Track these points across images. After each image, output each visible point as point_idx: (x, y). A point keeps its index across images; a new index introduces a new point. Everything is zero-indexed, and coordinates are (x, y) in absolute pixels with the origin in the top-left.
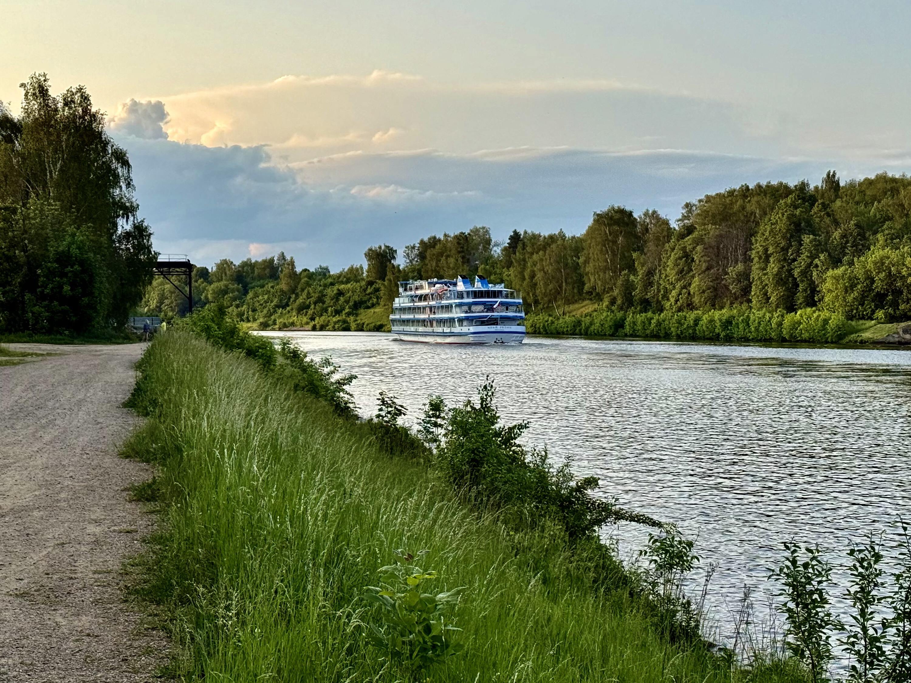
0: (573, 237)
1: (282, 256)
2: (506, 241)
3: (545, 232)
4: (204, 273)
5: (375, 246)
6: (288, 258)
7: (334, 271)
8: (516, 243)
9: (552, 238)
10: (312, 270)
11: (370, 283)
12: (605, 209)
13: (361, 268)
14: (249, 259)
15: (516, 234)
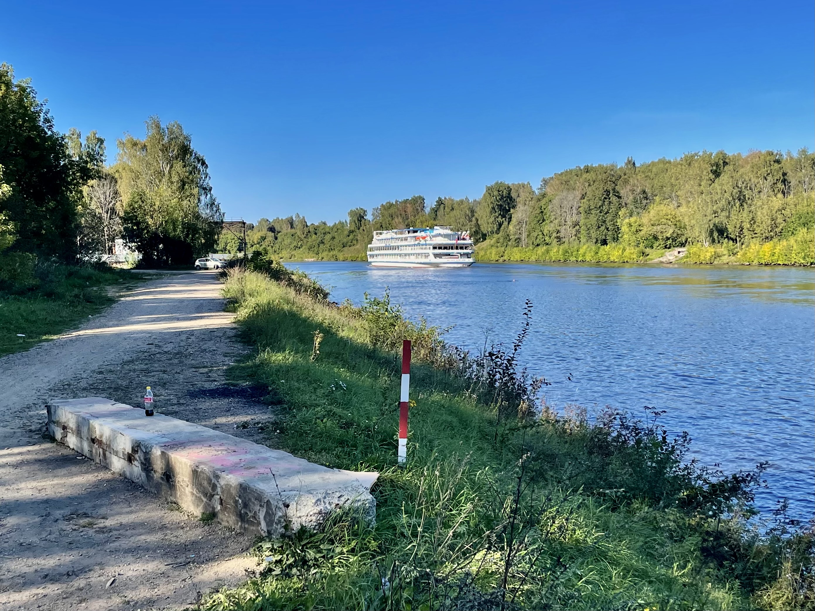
0: (475, 201)
1: (298, 216)
2: (434, 204)
3: (457, 199)
4: (252, 227)
5: (354, 209)
6: (301, 217)
7: (330, 224)
8: (440, 205)
9: (462, 202)
10: (316, 224)
11: (351, 232)
12: (493, 183)
13: (346, 221)
14: (278, 218)
15: (440, 199)
